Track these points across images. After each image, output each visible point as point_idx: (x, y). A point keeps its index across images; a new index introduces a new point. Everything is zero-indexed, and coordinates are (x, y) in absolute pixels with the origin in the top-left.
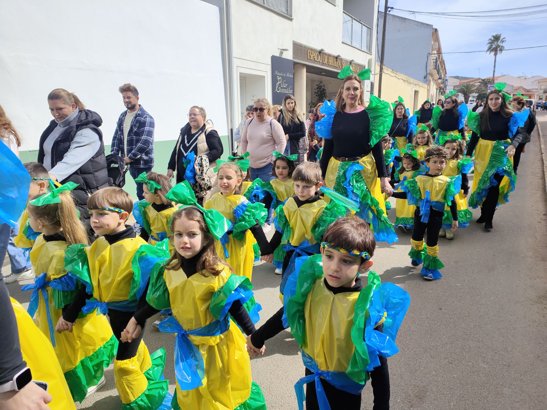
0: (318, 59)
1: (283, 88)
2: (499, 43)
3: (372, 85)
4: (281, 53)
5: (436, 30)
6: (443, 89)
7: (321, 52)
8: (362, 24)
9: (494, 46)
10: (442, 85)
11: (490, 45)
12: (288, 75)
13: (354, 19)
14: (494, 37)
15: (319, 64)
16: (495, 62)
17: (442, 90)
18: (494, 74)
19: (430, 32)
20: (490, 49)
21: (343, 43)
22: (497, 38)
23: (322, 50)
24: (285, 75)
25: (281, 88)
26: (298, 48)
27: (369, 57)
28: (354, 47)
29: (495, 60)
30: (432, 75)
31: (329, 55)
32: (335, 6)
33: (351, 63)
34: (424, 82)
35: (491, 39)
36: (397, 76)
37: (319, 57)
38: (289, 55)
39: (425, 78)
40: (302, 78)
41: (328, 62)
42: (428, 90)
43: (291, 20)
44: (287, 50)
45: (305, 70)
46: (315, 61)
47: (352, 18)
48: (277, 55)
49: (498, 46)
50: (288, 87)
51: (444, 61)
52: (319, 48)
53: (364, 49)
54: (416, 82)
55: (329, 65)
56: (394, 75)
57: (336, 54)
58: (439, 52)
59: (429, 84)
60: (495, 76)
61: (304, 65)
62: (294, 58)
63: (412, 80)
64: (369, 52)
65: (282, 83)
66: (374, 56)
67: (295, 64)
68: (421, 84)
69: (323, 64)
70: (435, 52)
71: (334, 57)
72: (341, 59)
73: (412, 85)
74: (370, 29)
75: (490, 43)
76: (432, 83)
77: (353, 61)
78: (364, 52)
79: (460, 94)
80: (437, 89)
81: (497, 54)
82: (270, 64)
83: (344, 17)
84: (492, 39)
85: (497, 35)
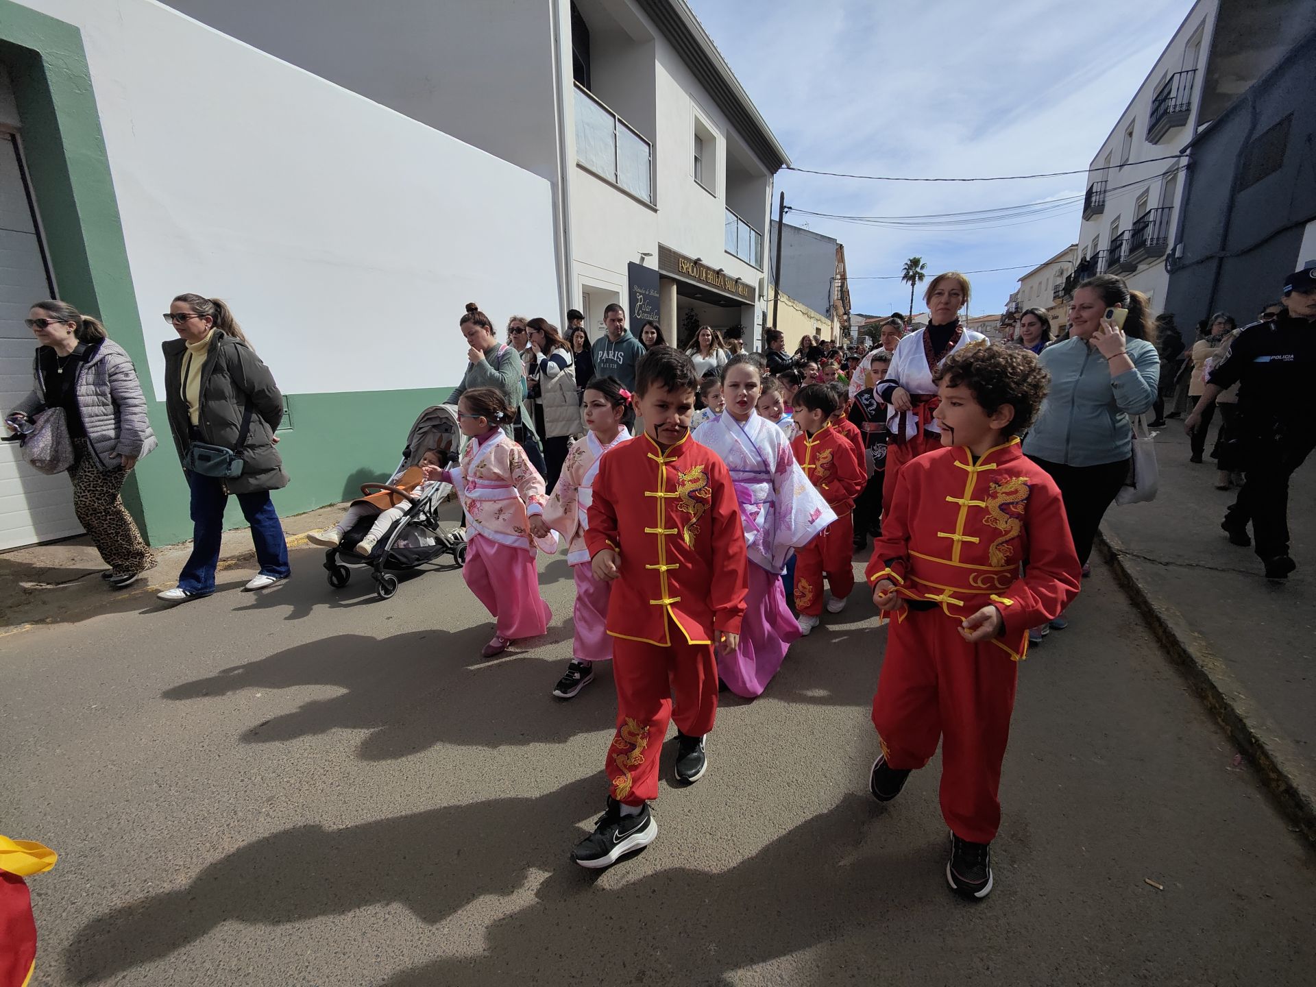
0: (693, 272)
1: (645, 312)
2: (918, 270)
3: (765, 315)
4: (643, 259)
5: (841, 245)
6: (848, 329)
7: (697, 262)
8: (750, 227)
9: (911, 273)
10: (846, 324)
11: (905, 271)
12: (652, 293)
13: (740, 219)
14: (911, 261)
15: (694, 280)
16: (912, 295)
17: (846, 330)
18: (911, 311)
19: (834, 248)
20: (906, 277)
21: (726, 252)
22: (915, 263)
23: (699, 260)
24: (647, 293)
25: (643, 312)
26: (665, 253)
27: (760, 275)
28: (741, 260)
29: (913, 292)
30: (836, 308)
31: (708, 268)
32: (715, 197)
33: (736, 282)
34: (827, 318)
35: (906, 264)
36: (794, 306)
37: (695, 269)
38: (653, 263)
39: (827, 311)
40: (670, 300)
41: (706, 277)
42: (832, 328)
43: (656, 211)
44: (651, 255)
45: (675, 287)
46: (688, 275)
47: (737, 217)
48: (637, 261)
49: (917, 272)
50: (652, 310)
51: (848, 292)
52: (694, 257)
53: (753, 263)
54: (818, 316)
55: (707, 283)
56: (790, 304)
57: (717, 268)
58: (844, 278)
59: (832, 321)
60: (913, 314)
61: (674, 280)
62: (659, 268)
63: (813, 314)
64: (760, 267)
65: (643, 304)
66: (766, 275)
67: (662, 277)
68: (823, 319)
69: (700, 281)
70: (839, 277)
71: (714, 271)
72: (724, 275)
73: (812, 320)
74: (760, 235)
75: (906, 269)
76: (836, 319)
77: (739, 279)
78: (753, 267)
79: (867, 337)
80: (841, 329)
81: (915, 284)
82: (627, 275)
83: (726, 214)
84: (909, 263)
85: (915, 258)
